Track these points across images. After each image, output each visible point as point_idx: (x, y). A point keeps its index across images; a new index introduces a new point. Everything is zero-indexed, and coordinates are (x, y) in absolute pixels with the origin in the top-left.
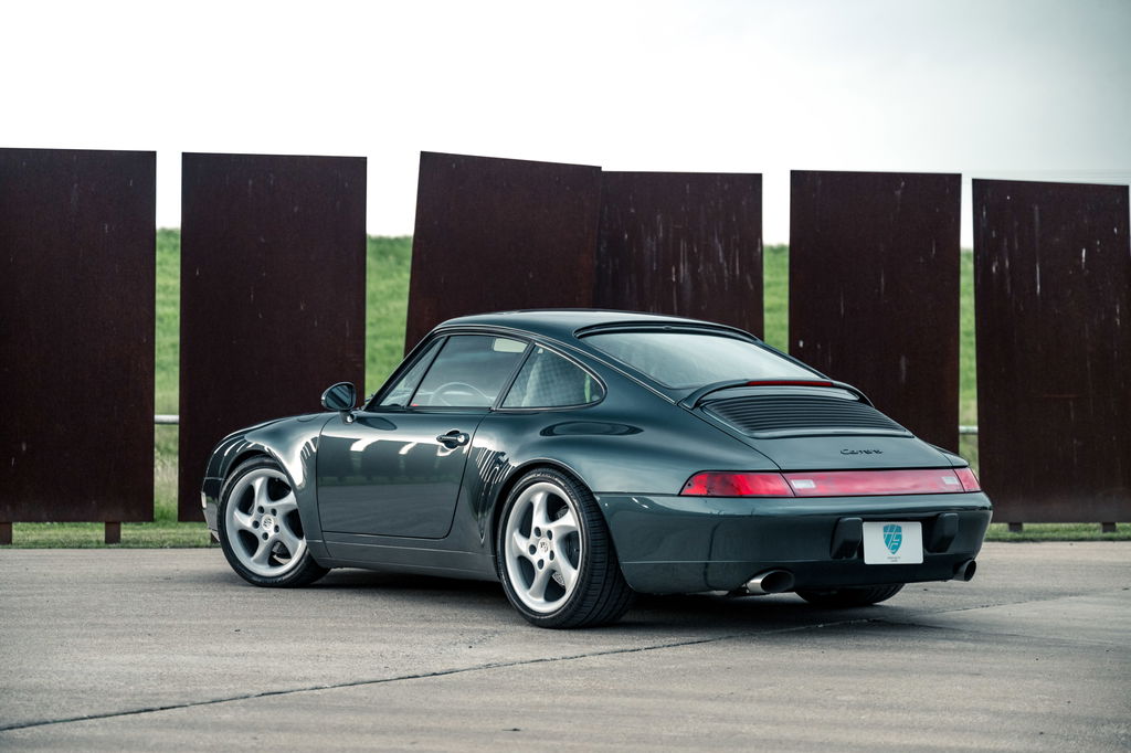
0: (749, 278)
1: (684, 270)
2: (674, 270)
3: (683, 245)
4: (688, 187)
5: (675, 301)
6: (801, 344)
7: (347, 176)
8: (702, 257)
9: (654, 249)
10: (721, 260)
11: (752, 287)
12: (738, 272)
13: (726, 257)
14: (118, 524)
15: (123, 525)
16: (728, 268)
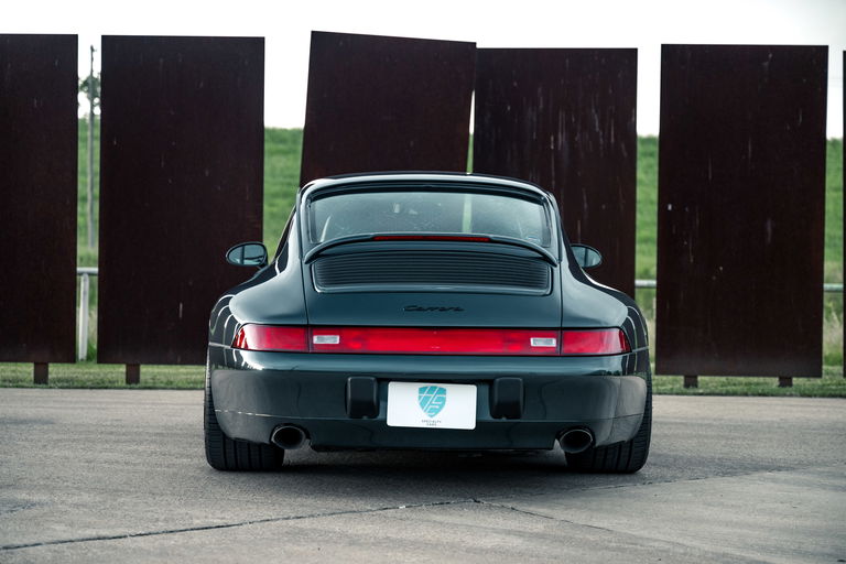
0: (623, 146)
1: (562, 139)
2: (552, 138)
3: (562, 115)
4: (567, 61)
5: (553, 168)
6: (670, 207)
7: (246, 55)
8: (579, 127)
9: (535, 119)
10: (597, 129)
11: (625, 154)
12: (613, 140)
13: (602, 127)
14: (46, 365)
15: (50, 365)
16: (603, 137)
